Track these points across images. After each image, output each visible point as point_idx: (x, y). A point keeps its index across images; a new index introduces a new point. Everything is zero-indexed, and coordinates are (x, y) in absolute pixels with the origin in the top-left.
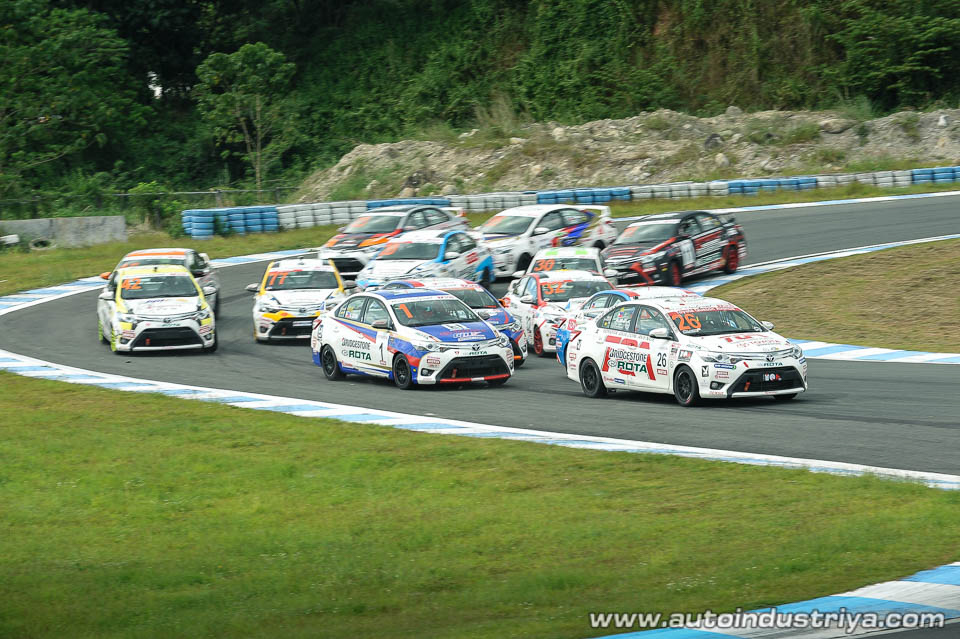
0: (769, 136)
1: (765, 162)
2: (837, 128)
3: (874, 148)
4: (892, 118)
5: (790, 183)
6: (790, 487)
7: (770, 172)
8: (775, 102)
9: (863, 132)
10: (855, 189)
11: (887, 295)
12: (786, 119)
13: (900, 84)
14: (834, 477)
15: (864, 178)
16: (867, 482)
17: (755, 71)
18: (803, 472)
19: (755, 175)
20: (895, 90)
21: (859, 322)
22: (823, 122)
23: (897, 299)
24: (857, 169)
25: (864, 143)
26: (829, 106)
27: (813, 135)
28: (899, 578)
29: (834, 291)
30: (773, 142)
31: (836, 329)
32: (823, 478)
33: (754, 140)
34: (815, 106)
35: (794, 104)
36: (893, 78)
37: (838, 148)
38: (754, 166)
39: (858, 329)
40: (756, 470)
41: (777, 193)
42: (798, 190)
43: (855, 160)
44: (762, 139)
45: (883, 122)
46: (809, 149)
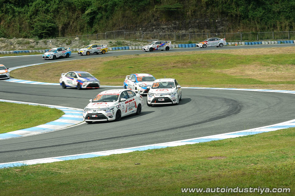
0: (21, 43)
1: (20, 48)
2: (33, 42)
3: (39, 46)
4: (42, 40)
5: (24, 51)
6: (26, 108)
7: (21, 49)
8: (22, 37)
9: (37, 43)
10: (36, 53)
11: (41, 72)
12: (24, 40)
13: (43, 34)
14: (33, 106)
15: (37, 51)
16: (38, 107)
17: (18, 31)
18: (28, 105)
19: (19, 50)
20: (43, 35)
21: (37, 77)
22: (30, 41)
23: (43, 73)
24: (36, 49)
25: (37, 45)
26: (31, 38)
27: (29, 43)
28: (44, 124)
29: (32, 72)
30: (22, 44)
31: (33, 78)
32: (31, 106)
33: (18, 44)
34: (29, 38)
35: (26, 37)
36: (42, 33)
37: (33, 45)
38: (18, 48)
39: (37, 78)
40: (20, 105)
41: (22, 53)
42: (26, 53)
43: (36, 47)
44: (19, 43)
45: (41, 41)
46: (28, 46)
